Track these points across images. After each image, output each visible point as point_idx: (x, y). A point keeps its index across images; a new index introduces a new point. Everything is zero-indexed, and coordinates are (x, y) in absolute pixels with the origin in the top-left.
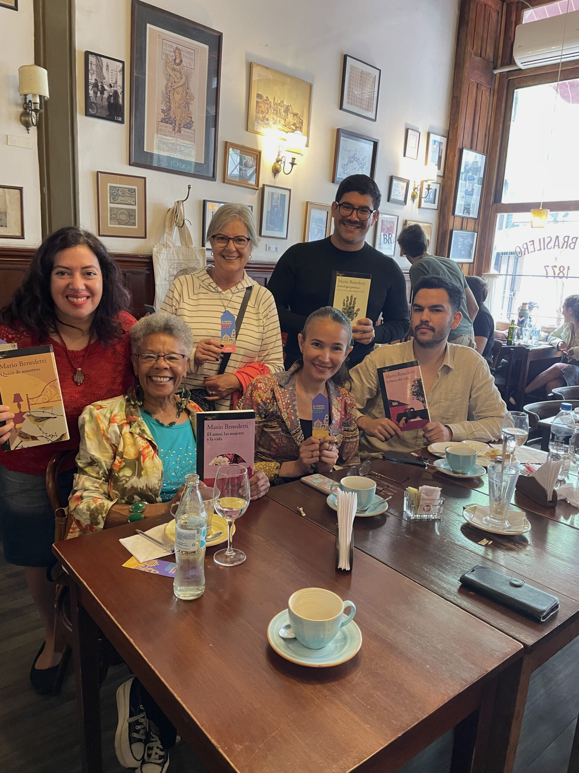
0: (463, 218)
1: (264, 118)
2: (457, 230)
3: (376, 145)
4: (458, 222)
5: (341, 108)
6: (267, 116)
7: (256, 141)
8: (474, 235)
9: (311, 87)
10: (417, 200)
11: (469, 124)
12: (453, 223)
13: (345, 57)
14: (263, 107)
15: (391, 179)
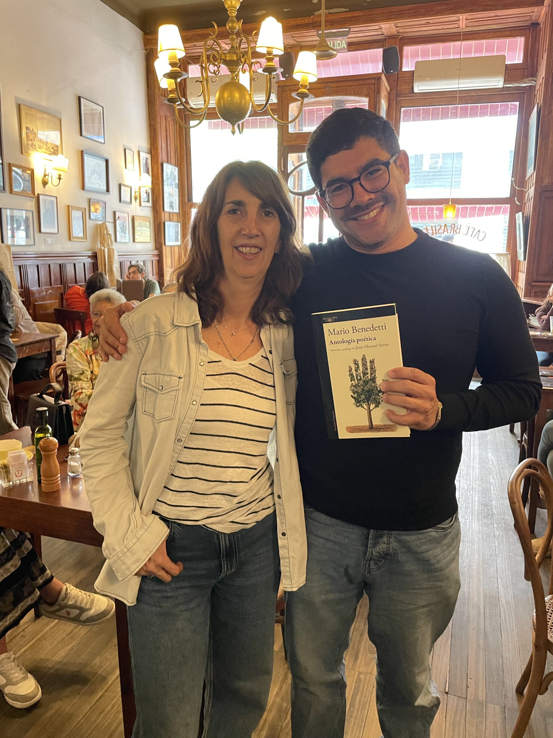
0: (170, 213)
1: (32, 144)
2: (167, 221)
3: (107, 161)
4: (167, 216)
5: (81, 135)
6: (34, 143)
7: (28, 161)
8: (178, 225)
9: (60, 121)
10: (138, 201)
11: (164, 145)
12: (165, 217)
13: (79, 98)
14: (31, 137)
15: (120, 186)
